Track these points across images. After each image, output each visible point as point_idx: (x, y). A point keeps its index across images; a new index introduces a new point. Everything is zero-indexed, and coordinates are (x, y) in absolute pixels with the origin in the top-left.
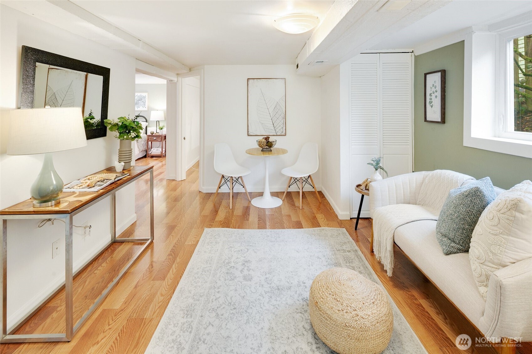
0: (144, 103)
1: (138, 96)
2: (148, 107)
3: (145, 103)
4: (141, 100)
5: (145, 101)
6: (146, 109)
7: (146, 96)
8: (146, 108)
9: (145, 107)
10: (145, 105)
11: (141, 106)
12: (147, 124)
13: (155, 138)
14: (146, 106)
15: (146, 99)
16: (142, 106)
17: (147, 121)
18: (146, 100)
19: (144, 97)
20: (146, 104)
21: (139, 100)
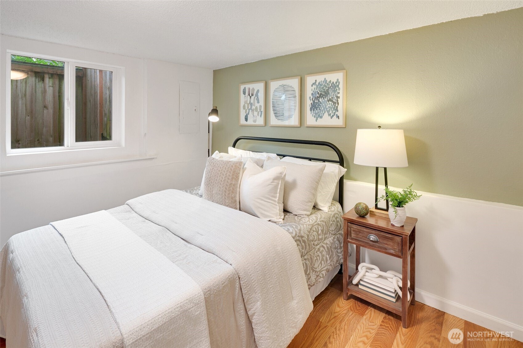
0: (334, 103)
1: (317, 83)
2: (347, 117)
3: (336, 103)
4: (327, 93)
5: (338, 97)
6: (339, 122)
7: (341, 81)
8: (341, 117)
9: (338, 117)
10: (337, 110)
11: (326, 114)
12: (344, 170)
13: (372, 237)
14: (340, 113)
15: (341, 91)
16: (328, 112)
17: (341, 162)
18: (340, 95)
19: (335, 86)
20: (340, 107)
21: (321, 96)
